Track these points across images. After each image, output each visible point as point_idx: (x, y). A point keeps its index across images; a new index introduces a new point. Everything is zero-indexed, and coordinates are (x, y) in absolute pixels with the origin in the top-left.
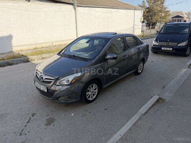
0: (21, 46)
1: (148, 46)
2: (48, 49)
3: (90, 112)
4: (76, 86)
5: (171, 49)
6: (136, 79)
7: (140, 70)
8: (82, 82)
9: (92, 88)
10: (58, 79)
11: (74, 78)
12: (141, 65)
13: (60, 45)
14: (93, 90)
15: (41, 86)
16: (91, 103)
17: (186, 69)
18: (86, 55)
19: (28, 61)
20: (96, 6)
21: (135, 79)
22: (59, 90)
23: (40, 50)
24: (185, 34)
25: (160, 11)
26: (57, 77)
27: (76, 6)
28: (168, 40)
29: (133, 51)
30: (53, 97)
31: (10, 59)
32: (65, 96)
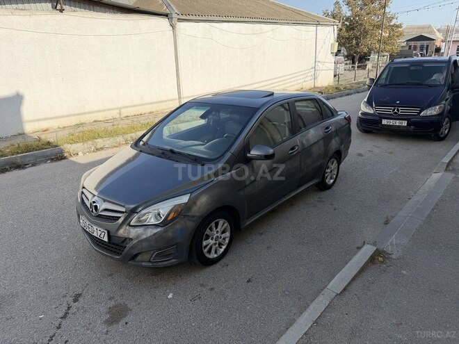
0: (45, 119)
1: (348, 119)
2: (109, 127)
3: (212, 289)
4: (178, 226)
5: (405, 123)
6: (321, 201)
7: (331, 178)
8: (193, 216)
9: (216, 228)
10: (133, 211)
11: (171, 207)
12: (333, 167)
13: (139, 113)
14: (219, 234)
15: (95, 228)
16: (214, 266)
17: (440, 174)
18: (202, 148)
19: (63, 158)
20: (224, 19)
21: (318, 201)
22: (138, 237)
23: (90, 128)
24: (437, 86)
25: (379, 27)
26: (132, 206)
27: (175, 21)
28: (398, 102)
29: (313, 134)
30: (124, 253)
31: (18, 153)
32: (152, 252)
